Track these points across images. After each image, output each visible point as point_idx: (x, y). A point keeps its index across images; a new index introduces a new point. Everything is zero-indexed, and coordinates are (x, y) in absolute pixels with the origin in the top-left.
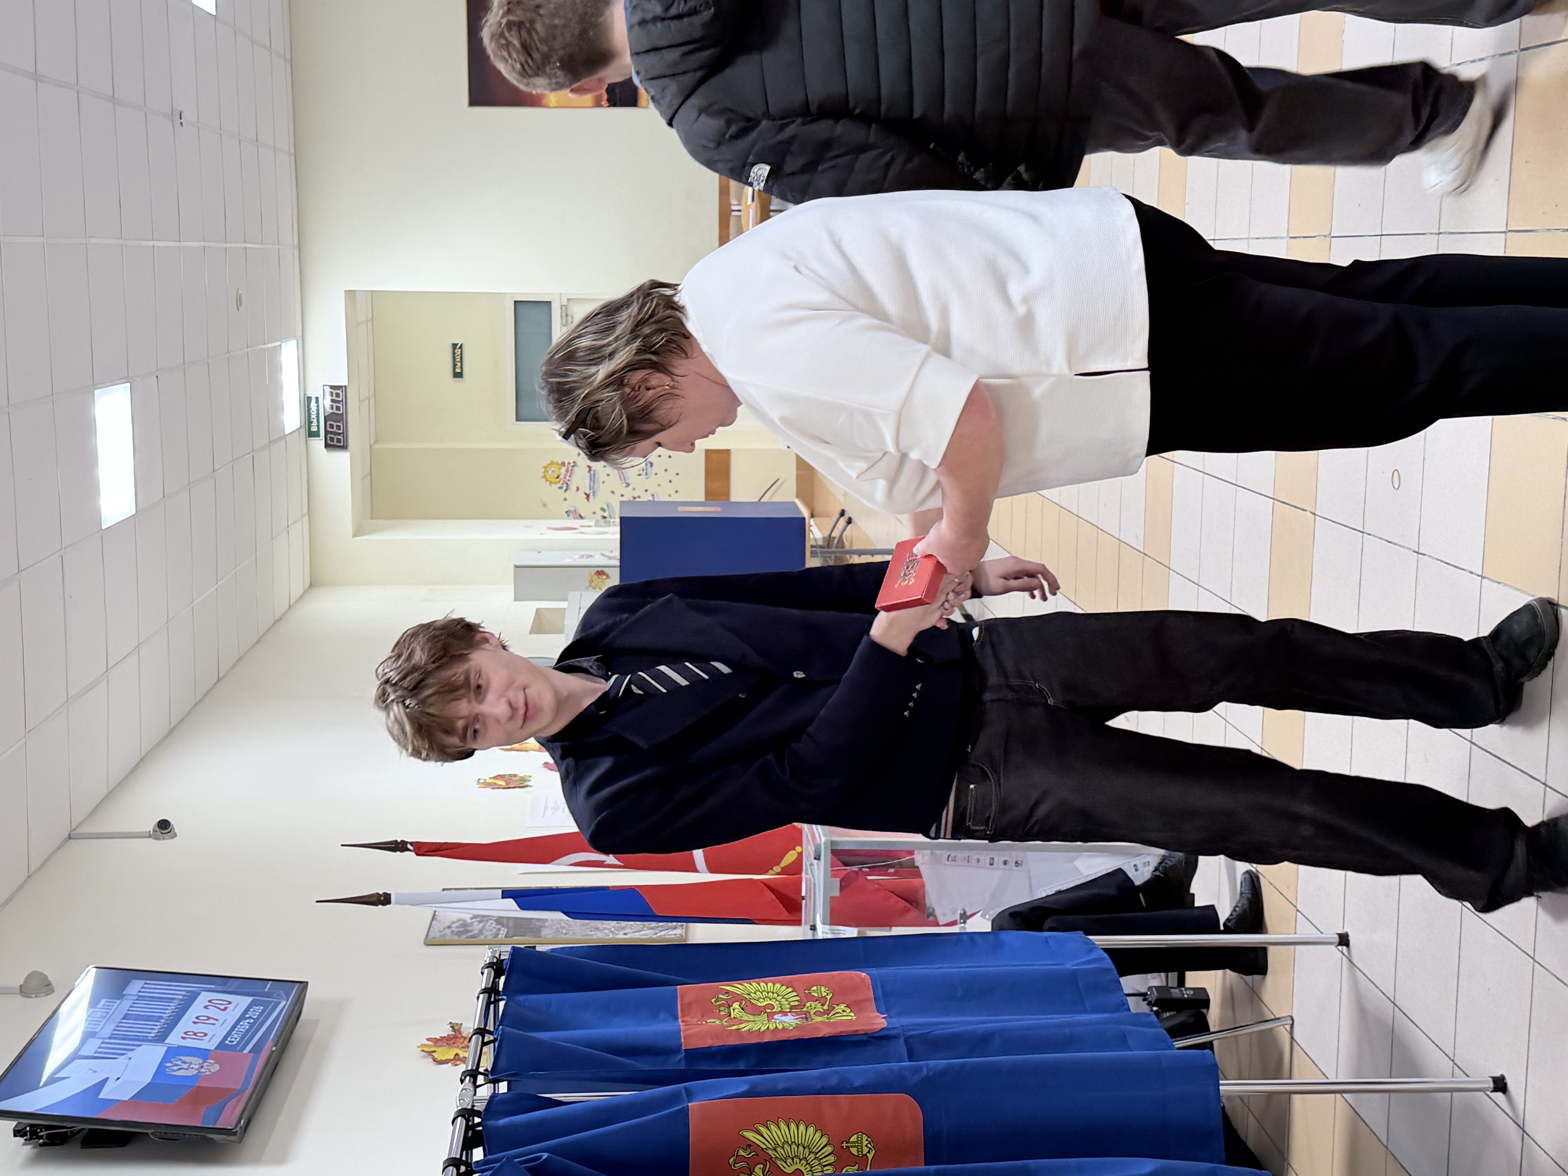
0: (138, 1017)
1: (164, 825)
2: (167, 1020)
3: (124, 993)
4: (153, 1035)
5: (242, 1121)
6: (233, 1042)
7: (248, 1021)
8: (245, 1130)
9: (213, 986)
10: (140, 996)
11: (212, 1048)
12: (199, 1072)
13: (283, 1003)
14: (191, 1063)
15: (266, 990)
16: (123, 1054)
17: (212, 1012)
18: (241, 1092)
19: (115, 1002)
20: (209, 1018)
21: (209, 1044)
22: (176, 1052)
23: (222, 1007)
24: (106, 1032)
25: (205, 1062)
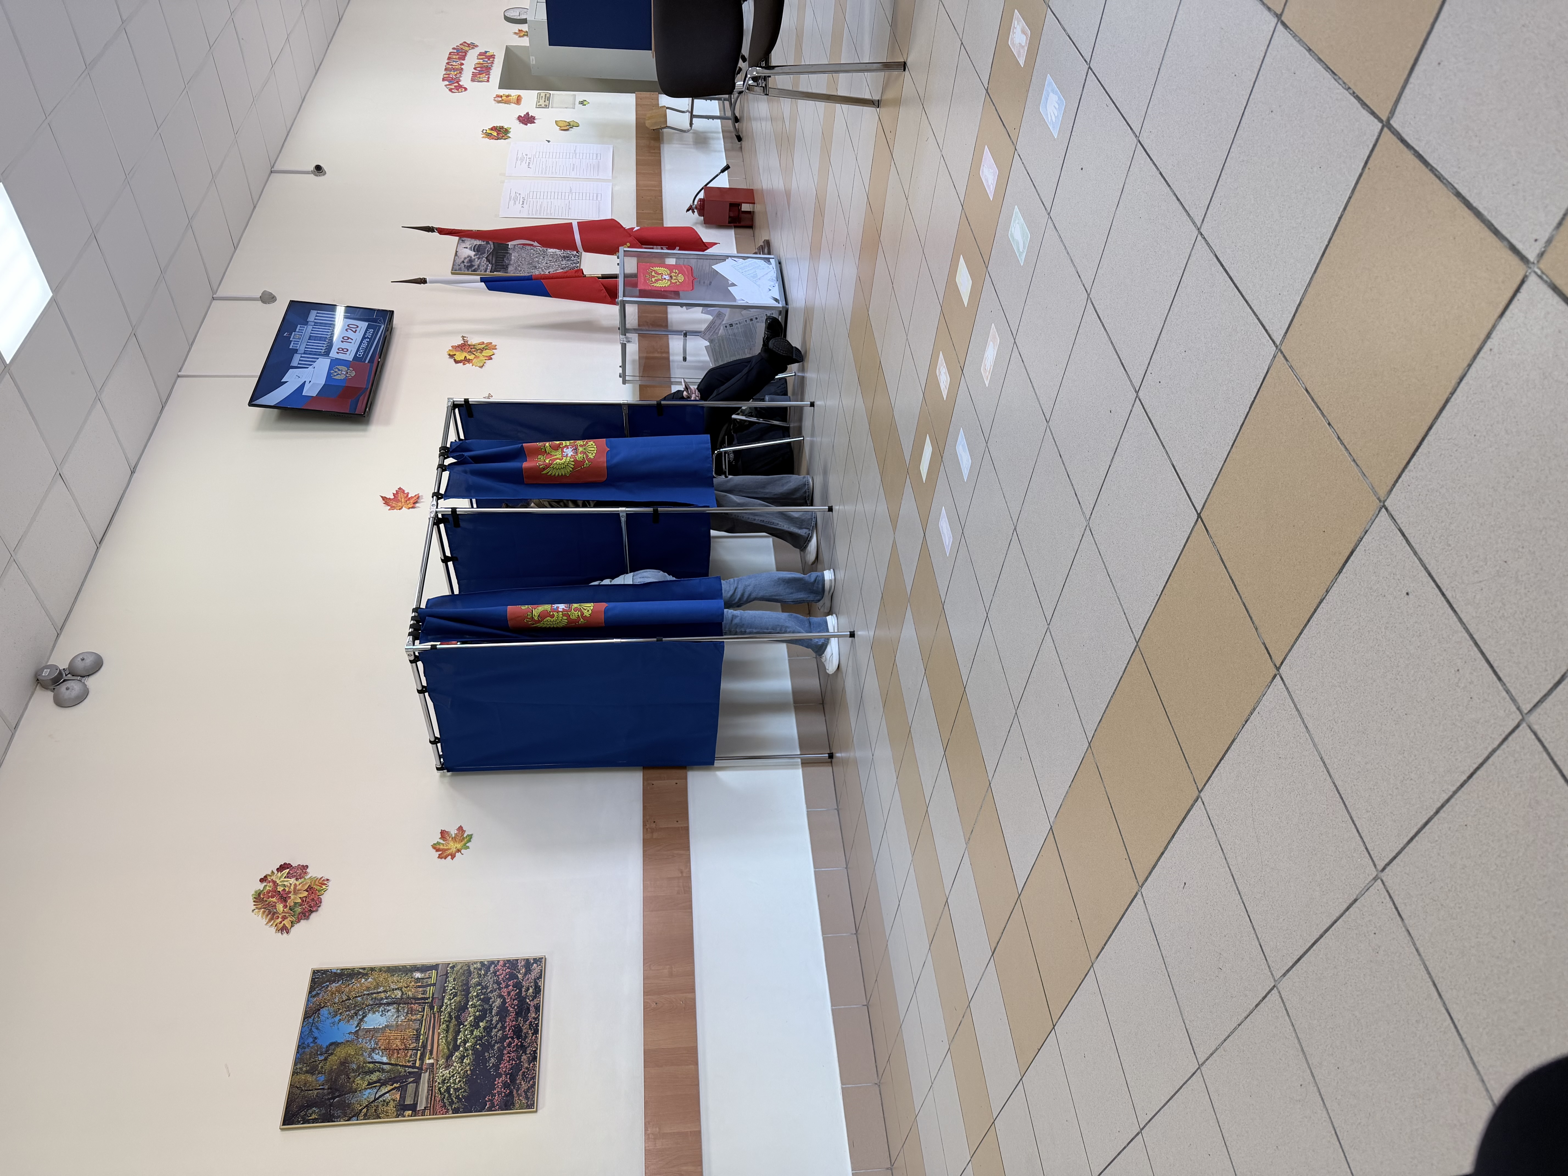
0: (316, 338)
1: (319, 168)
2: (329, 340)
3: (307, 320)
4: (323, 351)
5: (368, 410)
6: (360, 355)
7: (366, 340)
9: (349, 315)
10: (315, 323)
11: (351, 360)
12: (347, 377)
13: (383, 326)
14: (342, 370)
15: (374, 317)
16: (311, 365)
17: (350, 334)
18: (366, 389)
19: (304, 327)
20: (349, 338)
21: (349, 357)
22: (335, 363)
23: (354, 330)
24: (302, 349)
25: (348, 370)
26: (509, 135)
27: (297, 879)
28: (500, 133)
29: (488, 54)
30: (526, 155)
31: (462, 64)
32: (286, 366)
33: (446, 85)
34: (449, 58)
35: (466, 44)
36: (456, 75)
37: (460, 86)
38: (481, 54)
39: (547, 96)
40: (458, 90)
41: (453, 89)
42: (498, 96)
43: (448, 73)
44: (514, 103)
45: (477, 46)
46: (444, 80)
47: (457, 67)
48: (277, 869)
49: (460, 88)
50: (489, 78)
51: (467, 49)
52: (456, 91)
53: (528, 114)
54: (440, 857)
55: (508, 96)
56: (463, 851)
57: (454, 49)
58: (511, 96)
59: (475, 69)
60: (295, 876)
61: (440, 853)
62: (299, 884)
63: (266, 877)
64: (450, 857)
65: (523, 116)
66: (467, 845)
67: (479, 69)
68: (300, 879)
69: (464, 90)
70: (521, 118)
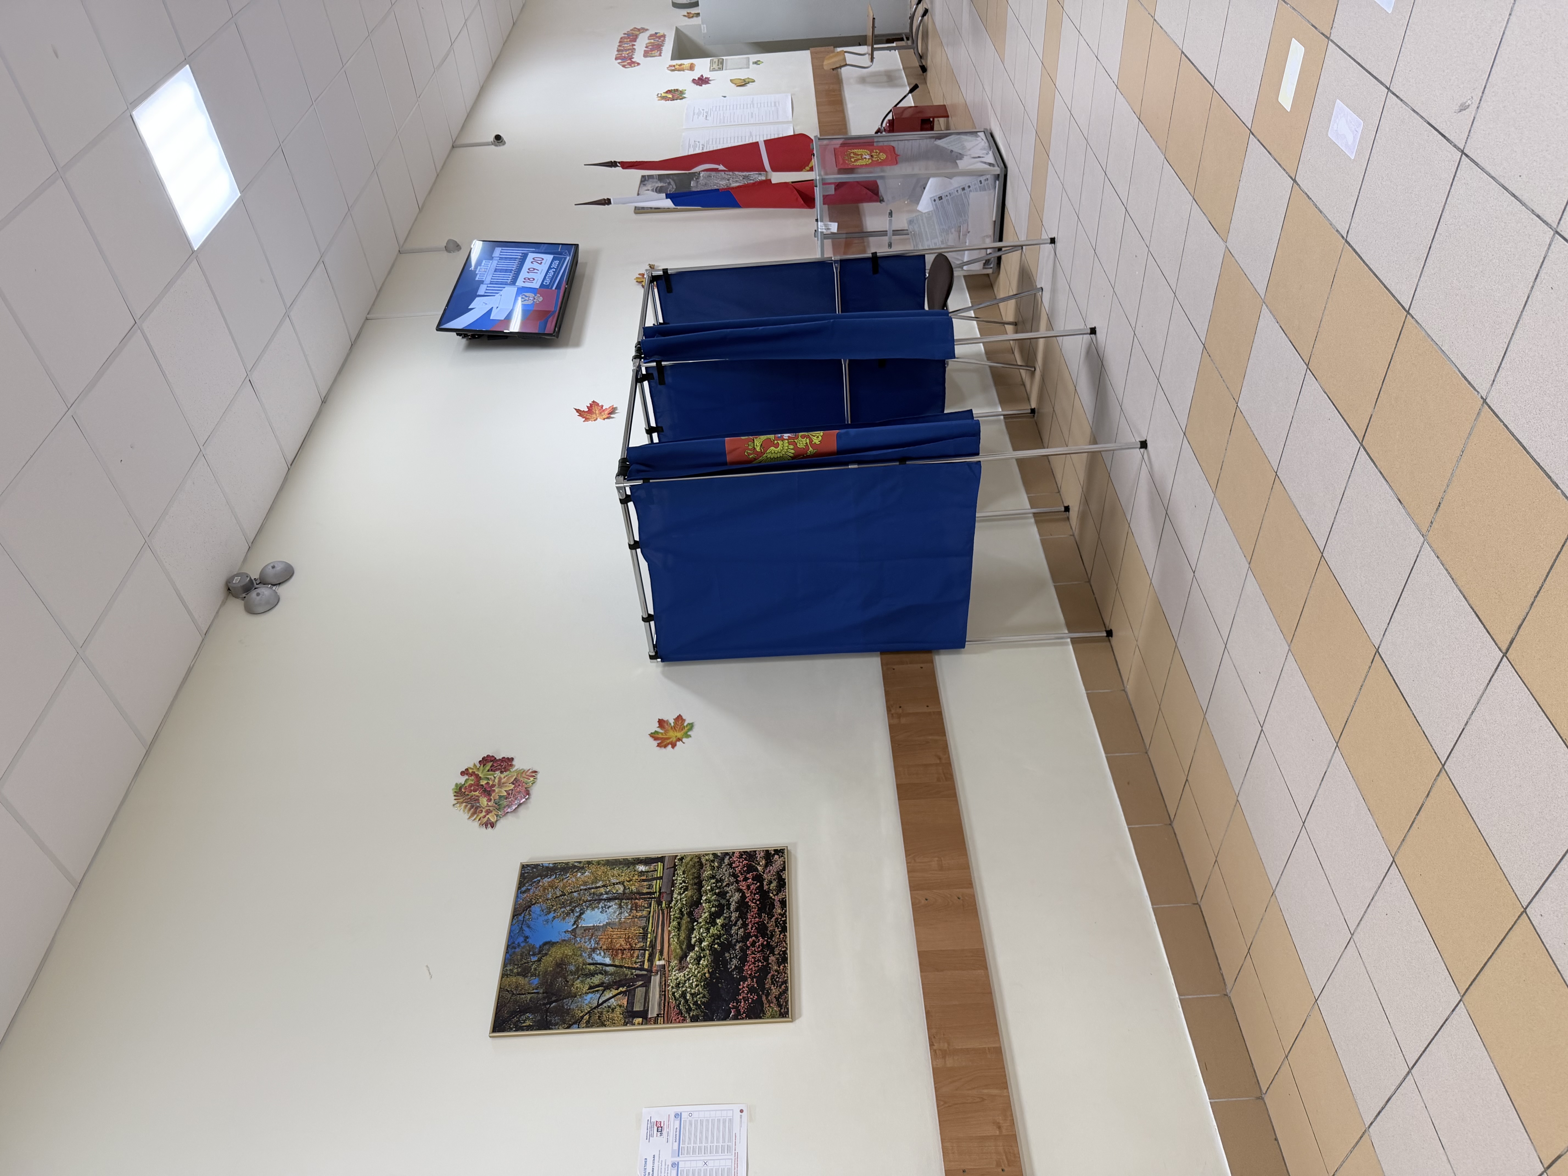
0: (501, 271)
1: (498, 138)
2: (515, 271)
3: (493, 256)
4: (510, 281)
5: (557, 329)
6: (547, 283)
7: (552, 270)
8: (559, 333)
9: (534, 250)
10: (500, 258)
11: (538, 287)
12: (534, 302)
13: (568, 258)
14: (529, 297)
15: (559, 250)
16: (498, 293)
17: (535, 265)
18: (554, 312)
19: (490, 262)
20: (534, 269)
21: (536, 285)
22: (521, 291)
23: (539, 262)
24: (488, 280)
25: (535, 296)
26: (684, 96)
27: (502, 772)
28: (676, 95)
29: (658, 35)
30: (703, 110)
31: (634, 45)
32: (473, 295)
33: (619, 63)
34: (620, 42)
35: (636, 30)
36: (627, 54)
37: (634, 63)
38: (651, 36)
39: (720, 61)
40: (630, 65)
41: (626, 65)
42: (671, 66)
43: (620, 53)
44: (688, 70)
45: (647, 30)
46: (616, 59)
47: (628, 48)
48: (480, 761)
49: (633, 64)
50: (661, 53)
51: (637, 33)
52: (629, 66)
53: (702, 76)
54: (659, 745)
55: (681, 65)
56: (684, 740)
57: (625, 34)
58: (684, 64)
59: (646, 47)
60: (499, 769)
61: (659, 742)
62: (504, 778)
63: (467, 770)
64: (670, 746)
65: (697, 79)
66: (689, 733)
67: (650, 47)
68: (506, 772)
69: (636, 65)
70: (695, 81)
